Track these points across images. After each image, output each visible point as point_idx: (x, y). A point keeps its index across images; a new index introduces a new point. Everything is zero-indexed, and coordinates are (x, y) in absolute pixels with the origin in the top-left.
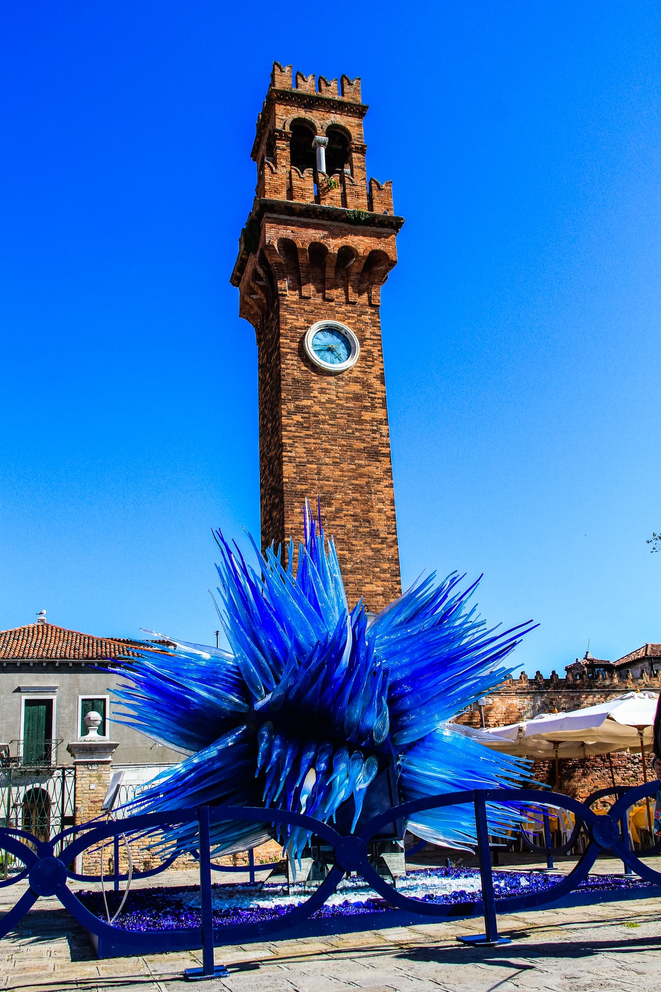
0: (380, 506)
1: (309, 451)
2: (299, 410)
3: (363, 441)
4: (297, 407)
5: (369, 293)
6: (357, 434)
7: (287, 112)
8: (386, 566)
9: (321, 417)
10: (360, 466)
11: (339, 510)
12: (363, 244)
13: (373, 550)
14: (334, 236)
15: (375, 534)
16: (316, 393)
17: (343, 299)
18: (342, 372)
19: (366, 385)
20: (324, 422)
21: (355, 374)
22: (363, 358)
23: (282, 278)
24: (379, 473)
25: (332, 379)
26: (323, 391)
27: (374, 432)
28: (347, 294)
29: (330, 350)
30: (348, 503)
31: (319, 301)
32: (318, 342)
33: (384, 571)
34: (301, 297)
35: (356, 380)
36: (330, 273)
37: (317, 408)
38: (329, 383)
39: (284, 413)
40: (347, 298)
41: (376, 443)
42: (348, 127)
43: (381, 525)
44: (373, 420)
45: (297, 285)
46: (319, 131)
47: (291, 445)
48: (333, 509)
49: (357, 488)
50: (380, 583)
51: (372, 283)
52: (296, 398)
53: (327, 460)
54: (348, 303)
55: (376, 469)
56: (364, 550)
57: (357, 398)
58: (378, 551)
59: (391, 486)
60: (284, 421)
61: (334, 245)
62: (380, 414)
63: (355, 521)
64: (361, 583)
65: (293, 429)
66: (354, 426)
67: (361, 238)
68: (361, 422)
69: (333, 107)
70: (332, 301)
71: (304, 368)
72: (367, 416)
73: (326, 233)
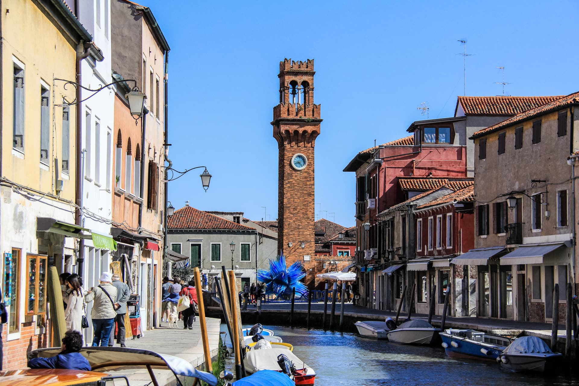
0: (310, 210)
1: (291, 195)
2: (289, 182)
3: (307, 191)
4: (288, 182)
5: (312, 143)
6: (305, 189)
7: (289, 78)
8: (311, 227)
9: (295, 184)
10: (305, 198)
11: (299, 212)
12: (309, 129)
13: (307, 222)
14: (301, 127)
15: (308, 218)
16: (294, 177)
17: (303, 146)
18: (302, 170)
19: (309, 173)
20: (296, 186)
21: (306, 170)
22: (308, 165)
23: (285, 141)
24: (311, 200)
25: (299, 172)
26: (296, 176)
27: (310, 188)
28: (305, 144)
29: (299, 163)
30: (301, 210)
31: (296, 147)
32: (295, 161)
33: (310, 228)
34: (291, 146)
35: (306, 172)
36: (300, 138)
37: (294, 182)
38: (298, 174)
39: (285, 184)
40: (305, 146)
41: (310, 191)
42: (308, 81)
43: (310, 216)
44: (310, 184)
45: (290, 143)
46: (299, 84)
47: (286, 193)
48: (297, 211)
49: (304, 205)
50: (309, 232)
51: (313, 140)
52: (288, 179)
53: (296, 197)
54: (305, 147)
55: (310, 199)
56: (305, 223)
57: (306, 178)
58: (309, 223)
59: (314, 204)
60: (285, 186)
61: (301, 130)
62: (312, 183)
63: (303, 214)
64: (303, 232)
65: (287, 188)
66: (304, 186)
67: (310, 126)
68: (306, 185)
69: (304, 74)
70: (300, 147)
71: (291, 169)
72: (308, 183)
73: (299, 126)
